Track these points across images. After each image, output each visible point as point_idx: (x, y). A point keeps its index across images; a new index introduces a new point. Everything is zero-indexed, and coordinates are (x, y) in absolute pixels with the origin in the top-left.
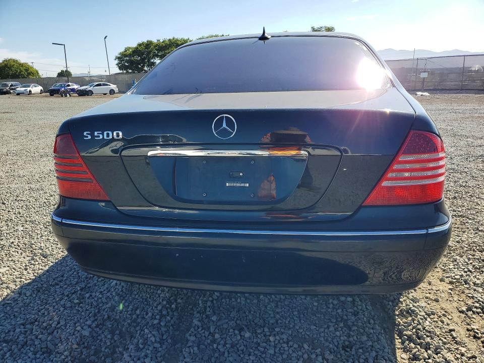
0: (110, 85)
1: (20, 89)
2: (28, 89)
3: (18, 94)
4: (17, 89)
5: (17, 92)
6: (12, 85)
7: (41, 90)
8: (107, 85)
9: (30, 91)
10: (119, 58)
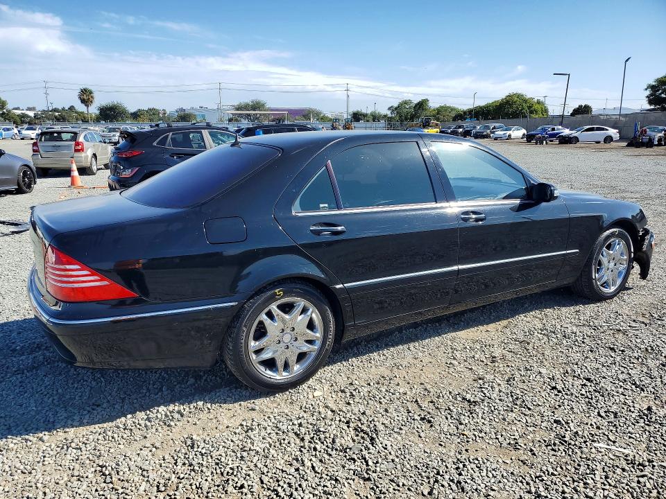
0: (607, 130)
1: (499, 133)
2: (508, 133)
3: (496, 139)
4: (496, 133)
5: (495, 136)
6: (494, 128)
7: (524, 135)
8: (603, 129)
9: (510, 136)
10: (652, 87)
